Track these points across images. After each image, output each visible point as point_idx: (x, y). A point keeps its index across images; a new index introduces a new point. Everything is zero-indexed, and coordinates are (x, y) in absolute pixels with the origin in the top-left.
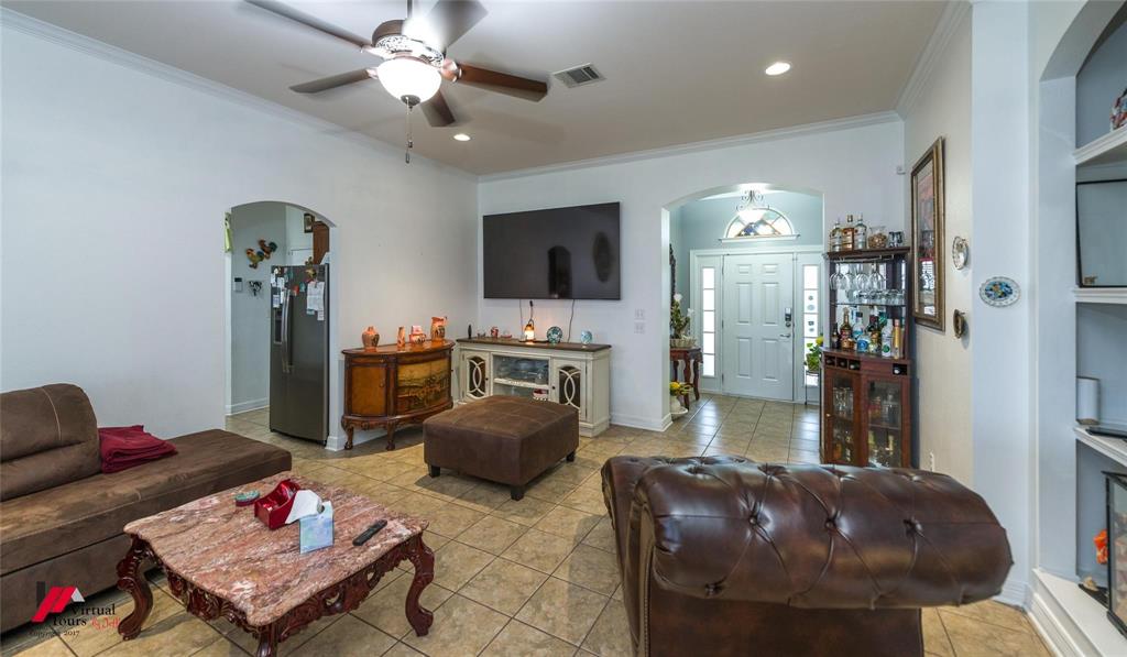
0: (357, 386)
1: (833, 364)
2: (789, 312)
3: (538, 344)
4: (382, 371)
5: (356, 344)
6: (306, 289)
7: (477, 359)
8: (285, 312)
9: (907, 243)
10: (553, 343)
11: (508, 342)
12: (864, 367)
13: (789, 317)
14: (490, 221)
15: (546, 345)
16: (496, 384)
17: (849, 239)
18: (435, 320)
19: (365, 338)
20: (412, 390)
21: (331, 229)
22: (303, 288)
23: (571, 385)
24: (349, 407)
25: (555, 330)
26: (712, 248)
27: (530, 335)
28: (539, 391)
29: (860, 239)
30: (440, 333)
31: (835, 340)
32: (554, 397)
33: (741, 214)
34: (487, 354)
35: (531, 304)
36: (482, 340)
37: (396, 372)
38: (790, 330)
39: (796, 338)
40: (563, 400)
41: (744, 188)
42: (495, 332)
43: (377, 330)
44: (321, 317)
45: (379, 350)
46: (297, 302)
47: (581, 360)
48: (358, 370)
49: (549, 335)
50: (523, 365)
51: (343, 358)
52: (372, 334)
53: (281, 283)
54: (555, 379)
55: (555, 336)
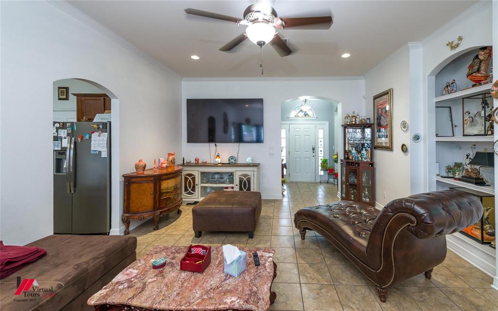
0: (133, 195)
1: (349, 165)
2: (314, 147)
3: (223, 165)
4: (152, 185)
5: (131, 170)
6: (90, 137)
7: (190, 175)
8: (70, 154)
10: (232, 163)
11: (205, 165)
13: (313, 149)
15: (229, 165)
16: (201, 187)
17: (354, 120)
18: (170, 155)
19: (137, 167)
20: (168, 194)
21: (113, 101)
22: (87, 137)
23: (245, 184)
24: (127, 208)
25: (232, 157)
26: (285, 121)
27: (218, 160)
28: (227, 188)
29: (358, 120)
30: (173, 162)
31: (346, 156)
32: (237, 189)
34: (196, 172)
35: (216, 145)
36: (189, 165)
37: (160, 185)
38: (314, 154)
39: (315, 156)
40: (241, 189)
41: (302, 98)
42: (197, 160)
43: (145, 161)
44: (104, 154)
45: (146, 173)
46: (80, 146)
47: (250, 171)
48: (134, 187)
49: (229, 160)
50: (216, 176)
51: (123, 179)
52: (142, 164)
53: (63, 133)
54: (237, 181)
55: (232, 160)
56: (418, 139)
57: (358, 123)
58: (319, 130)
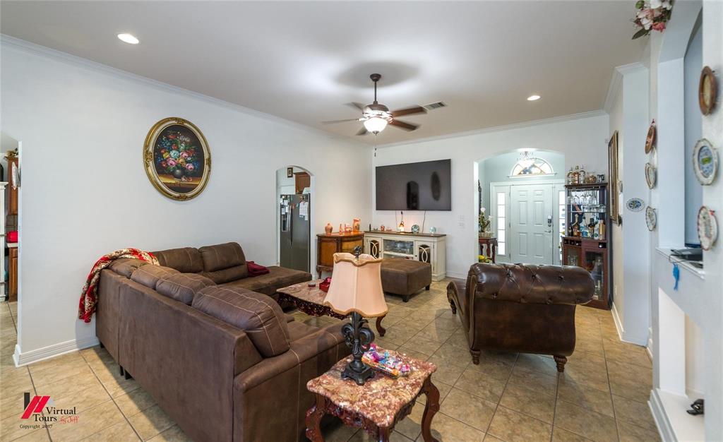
0: (323, 251)
1: (568, 243)
2: (550, 218)
3: (406, 234)
4: (335, 245)
5: (323, 232)
6: (299, 205)
7: (375, 242)
8: (289, 217)
9: (607, 181)
10: (415, 232)
11: (389, 233)
12: (583, 245)
13: (550, 221)
14: (379, 170)
15: (411, 234)
16: (384, 254)
17: (576, 178)
18: (355, 221)
19: (326, 229)
21: (311, 177)
22: (297, 206)
23: (425, 256)
24: (319, 262)
25: (415, 226)
26: (502, 181)
27: (402, 229)
28: (408, 258)
29: (582, 178)
30: (357, 228)
31: (570, 231)
32: (417, 259)
33: (519, 162)
34: (380, 239)
35: (402, 213)
36: (376, 232)
37: (341, 245)
38: (551, 228)
39: (554, 233)
40: (420, 260)
42: (383, 228)
43: (332, 225)
44: (306, 219)
45: (332, 235)
46: (294, 211)
47: (431, 242)
48: (324, 244)
49: (412, 229)
50: (399, 245)
51: (317, 238)
52: (330, 227)
53: (286, 203)
54: (416, 251)
55: (416, 230)
56: (637, 206)
57: (582, 182)
58: (560, 193)
